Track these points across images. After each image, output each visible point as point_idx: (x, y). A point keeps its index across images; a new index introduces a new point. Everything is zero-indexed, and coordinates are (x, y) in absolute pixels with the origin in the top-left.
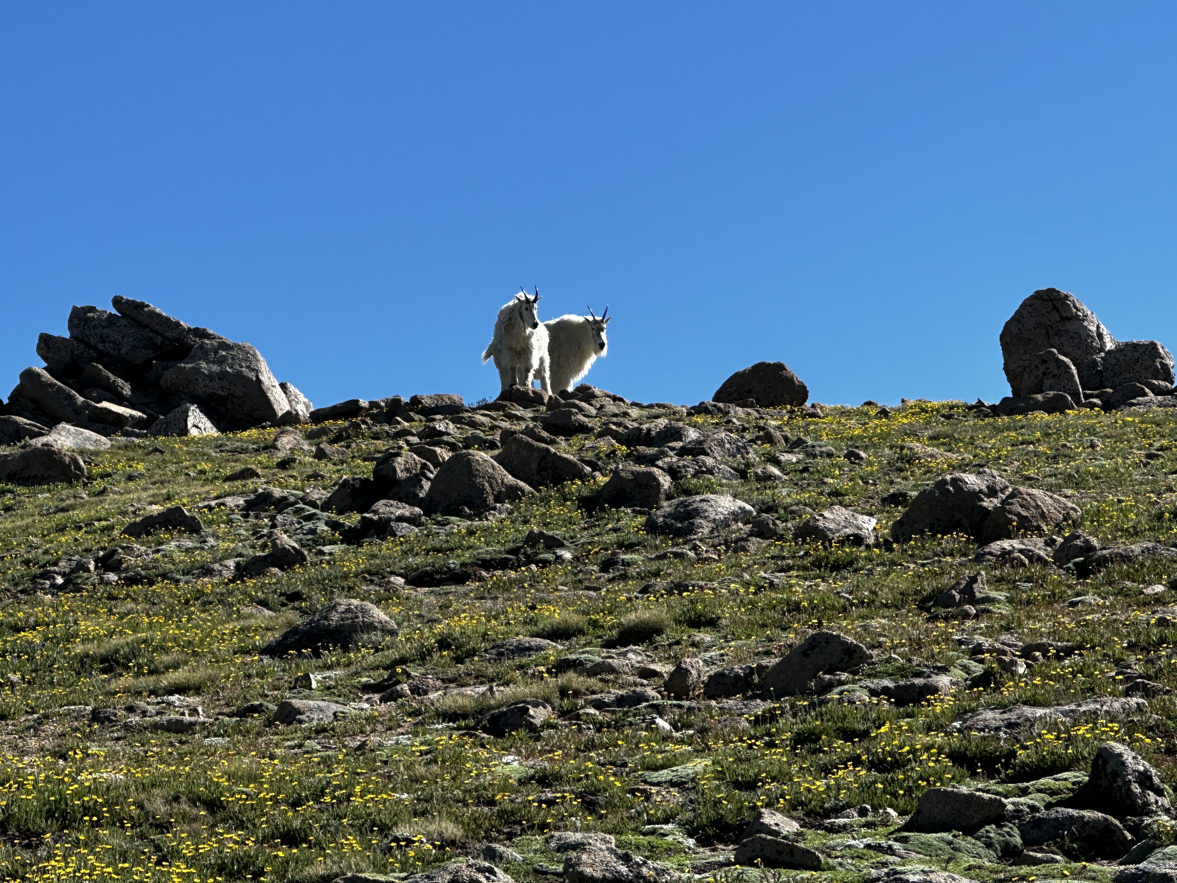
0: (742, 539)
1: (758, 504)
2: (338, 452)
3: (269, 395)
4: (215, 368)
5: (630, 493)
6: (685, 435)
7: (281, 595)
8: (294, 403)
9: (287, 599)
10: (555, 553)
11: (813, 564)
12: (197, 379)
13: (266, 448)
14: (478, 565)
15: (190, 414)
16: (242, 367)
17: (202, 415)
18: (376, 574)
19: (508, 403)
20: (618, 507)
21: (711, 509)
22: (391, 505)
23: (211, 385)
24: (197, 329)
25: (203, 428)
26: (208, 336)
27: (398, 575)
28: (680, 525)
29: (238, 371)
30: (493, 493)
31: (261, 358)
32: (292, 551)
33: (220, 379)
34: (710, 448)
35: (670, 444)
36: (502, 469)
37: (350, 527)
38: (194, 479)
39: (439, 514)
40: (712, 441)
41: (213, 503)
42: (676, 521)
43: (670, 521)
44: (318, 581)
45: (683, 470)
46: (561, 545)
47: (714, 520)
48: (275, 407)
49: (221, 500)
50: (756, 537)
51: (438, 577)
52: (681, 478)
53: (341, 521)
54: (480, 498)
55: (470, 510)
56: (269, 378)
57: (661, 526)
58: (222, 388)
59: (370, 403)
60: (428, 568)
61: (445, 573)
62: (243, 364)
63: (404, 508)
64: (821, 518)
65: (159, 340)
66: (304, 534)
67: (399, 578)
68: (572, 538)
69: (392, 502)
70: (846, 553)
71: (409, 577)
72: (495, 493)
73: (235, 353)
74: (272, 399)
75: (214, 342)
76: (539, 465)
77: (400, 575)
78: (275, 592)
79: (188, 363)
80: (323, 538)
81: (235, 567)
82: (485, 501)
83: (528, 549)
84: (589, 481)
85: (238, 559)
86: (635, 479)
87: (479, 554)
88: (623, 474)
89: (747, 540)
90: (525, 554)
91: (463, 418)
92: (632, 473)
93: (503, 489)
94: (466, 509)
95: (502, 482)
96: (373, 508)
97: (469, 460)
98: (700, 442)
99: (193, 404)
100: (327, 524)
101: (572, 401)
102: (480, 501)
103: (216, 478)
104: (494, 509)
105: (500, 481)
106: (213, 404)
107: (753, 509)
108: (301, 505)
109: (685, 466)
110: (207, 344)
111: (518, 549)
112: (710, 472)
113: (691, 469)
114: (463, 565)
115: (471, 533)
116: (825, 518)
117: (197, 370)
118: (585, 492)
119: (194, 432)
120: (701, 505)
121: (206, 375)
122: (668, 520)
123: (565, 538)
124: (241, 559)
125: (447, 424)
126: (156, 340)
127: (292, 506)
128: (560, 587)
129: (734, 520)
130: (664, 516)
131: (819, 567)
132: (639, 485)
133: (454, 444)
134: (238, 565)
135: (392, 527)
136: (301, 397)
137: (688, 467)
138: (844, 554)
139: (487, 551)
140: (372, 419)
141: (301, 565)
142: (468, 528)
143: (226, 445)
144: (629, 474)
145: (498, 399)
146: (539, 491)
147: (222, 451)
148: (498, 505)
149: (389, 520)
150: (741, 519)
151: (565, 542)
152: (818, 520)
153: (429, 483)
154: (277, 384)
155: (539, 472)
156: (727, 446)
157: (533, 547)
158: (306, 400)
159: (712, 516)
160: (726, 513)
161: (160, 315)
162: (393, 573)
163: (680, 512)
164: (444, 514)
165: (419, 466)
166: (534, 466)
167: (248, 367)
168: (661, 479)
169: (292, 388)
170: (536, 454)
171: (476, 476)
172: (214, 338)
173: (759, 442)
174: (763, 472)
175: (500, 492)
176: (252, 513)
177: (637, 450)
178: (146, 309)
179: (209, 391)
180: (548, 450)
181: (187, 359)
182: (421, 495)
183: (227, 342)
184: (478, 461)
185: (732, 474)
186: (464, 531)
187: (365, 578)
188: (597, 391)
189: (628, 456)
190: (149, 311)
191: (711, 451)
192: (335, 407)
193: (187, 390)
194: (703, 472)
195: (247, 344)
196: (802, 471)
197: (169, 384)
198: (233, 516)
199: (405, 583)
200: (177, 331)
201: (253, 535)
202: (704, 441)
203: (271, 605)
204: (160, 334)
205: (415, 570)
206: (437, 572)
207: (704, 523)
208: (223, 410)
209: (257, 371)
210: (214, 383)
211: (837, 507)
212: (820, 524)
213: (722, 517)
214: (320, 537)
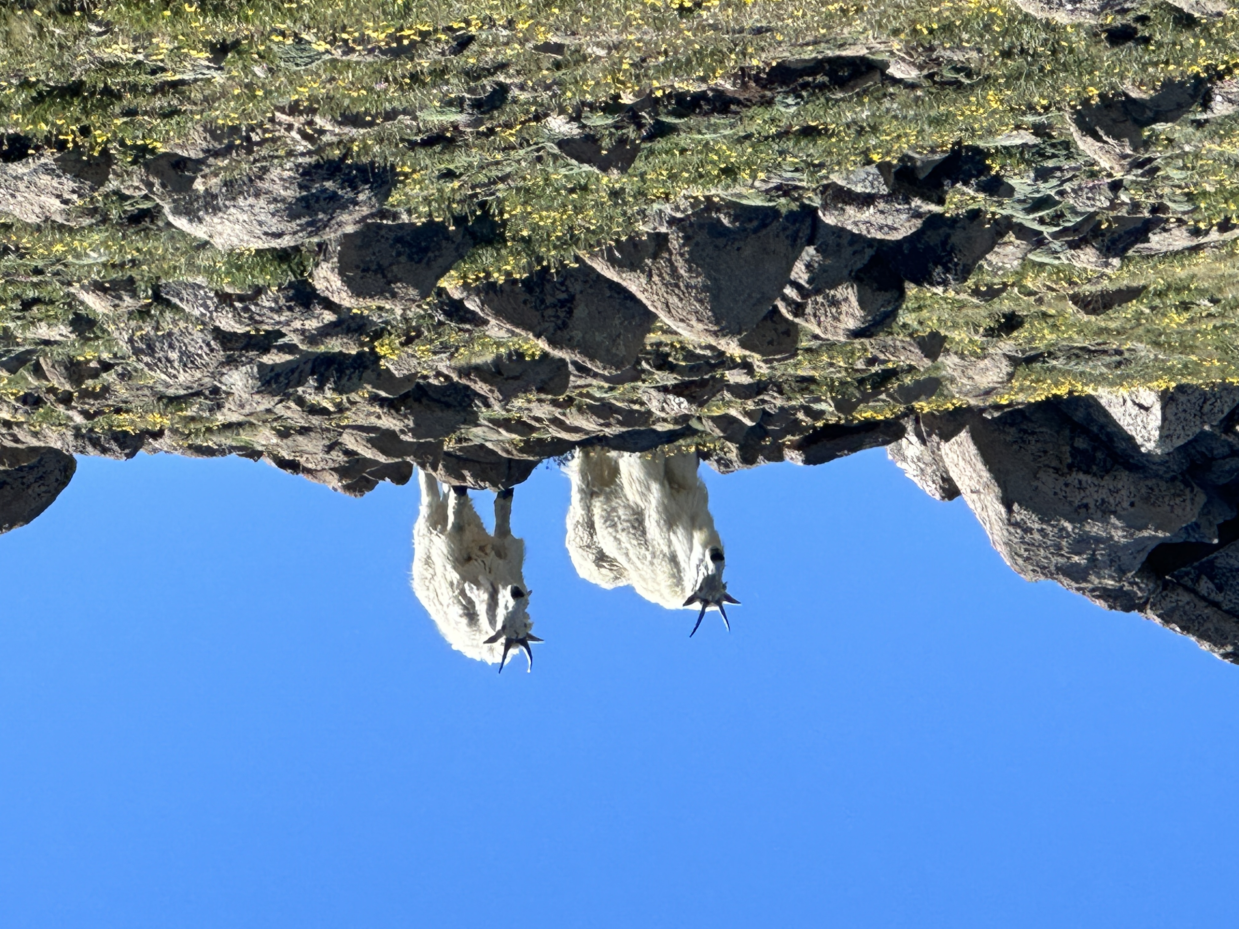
0: (216, 154)
1: (159, 229)
2: (895, 351)
3: (986, 475)
4: (1095, 529)
5: (399, 254)
6: (253, 377)
7: (1146, 41)
8: (928, 458)
9: (1135, 30)
10: (584, 126)
11: (119, 97)
12: (1132, 504)
13: (1030, 360)
14: (738, 102)
15: (1157, 433)
16: (1041, 531)
17: (1130, 430)
18: (944, 84)
19: (517, 456)
20: (430, 224)
21: (262, 218)
22: (881, 228)
23: (1103, 494)
24: (1127, 609)
25: (1129, 403)
26: (1105, 594)
27: (899, 81)
28: (328, 184)
29: (1048, 522)
30: (671, 254)
31: (1002, 550)
32: (1101, 133)
33: (1086, 506)
34: (212, 350)
35: (288, 357)
36: (648, 303)
37: (966, 183)
38: (1201, 292)
39: (784, 211)
40: (206, 365)
41: (1214, 235)
42: (335, 193)
43: (346, 193)
44: (1065, 67)
45: (282, 301)
46: (564, 144)
47: (257, 195)
48: (972, 449)
49: (1195, 242)
50: (190, 159)
51: (820, 78)
52: (291, 285)
53: (981, 196)
54: (697, 244)
55: (719, 220)
56: (984, 508)
57: (366, 182)
58: (1081, 488)
59: (780, 458)
60: (840, 95)
61: (805, 86)
62: (1037, 536)
63: (856, 223)
64: (66, 196)
65: (1205, 586)
66: (1059, 169)
67: (898, 75)
68: (539, 159)
69: (879, 236)
70: (47, 122)
71: (878, 76)
72: (666, 255)
73: (1054, 560)
74: (980, 466)
75: (1096, 581)
76: (570, 312)
77: (895, 81)
78: (1160, 45)
79: (1149, 538)
80: (1023, 160)
81: (1211, 99)
82: (687, 238)
83: (632, 135)
84: (478, 279)
85: (1205, 116)
86: (389, 283)
87: (732, 126)
88: (413, 292)
89: (207, 151)
90: (640, 126)
91: (621, 423)
92: (394, 295)
93: (649, 262)
94: (725, 221)
95: (650, 276)
96: (919, 223)
97: (717, 323)
98: (231, 362)
99: (1149, 454)
100: (1011, 191)
101: (390, 461)
102: (698, 239)
103: (1160, 294)
104: (672, 221)
105: (656, 278)
106: (1099, 455)
107: (171, 218)
108: (1047, 230)
109: (278, 310)
110: (1111, 577)
111: (650, 137)
112: (225, 299)
113: (267, 304)
114: (768, 103)
115: (730, 172)
116: (58, 196)
117: (1132, 525)
118: (487, 256)
119: (1149, 397)
120: (282, 227)
121: (1114, 513)
122: (351, 195)
123: (555, 157)
124: (1199, 117)
125: (663, 409)
126: (1211, 585)
127: (1066, 229)
128: (602, 53)
129: (215, 197)
130: (356, 203)
131: (107, 91)
132: (381, 270)
133: (659, 368)
134: (1206, 104)
135: (886, 183)
136: (910, 471)
137: (271, 309)
138: (50, 118)
139: (715, 132)
140: (797, 422)
141: (1086, 102)
142: (735, 180)
143: (1108, 366)
144: (401, 292)
145: (533, 465)
146: (577, 259)
147: (1119, 352)
148: (663, 230)
149: (888, 198)
150: (198, 197)
151: (556, 150)
152: (74, 192)
153: (793, 275)
154: (967, 496)
155: (572, 298)
156: (174, 355)
157: (622, 141)
158: (900, 465)
159: (262, 202)
160: (232, 210)
161: (1203, 636)
162: (912, 86)
163: (324, 212)
164: (774, 212)
165: (809, 310)
166: (580, 311)
167: (1028, 530)
168: (336, 282)
169: (932, 490)
170: (578, 335)
171: (705, 288)
172: (1093, 590)
173: (93, 365)
174: (121, 299)
175: (655, 257)
176: (1146, 214)
177: (362, 344)
178: (1229, 649)
179: (1107, 481)
181: (1152, 546)
182: (811, 250)
183: (1066, 581)
184: (699, 320)
185: (178, 295)
186: (745, 175)
187: (969, 75)
188: (333, 482)
189: (378, 335)
190: (1223, 645)
191: (208, 345)
192: (854, 449)
193: (1149, 483)
194: (241, 298)
195: (1028, 577)
196: (36, 301)
197: (1188, 495)
198: (1187, 207)
199: (886, 65)
200: (1168, 604)
201: (1157, 169)
202: (222, 364)
203: (1169, 18)
204: (1203, 598)
205: (865, 92)
206: (822, 87)
207: (279, 190)
208: (1081, 443)
209: (1010, 523)
210: (1098, 497)
211: (32, 219)
212: (68, 184)
213: (241, 201)
214: (1028, 163)
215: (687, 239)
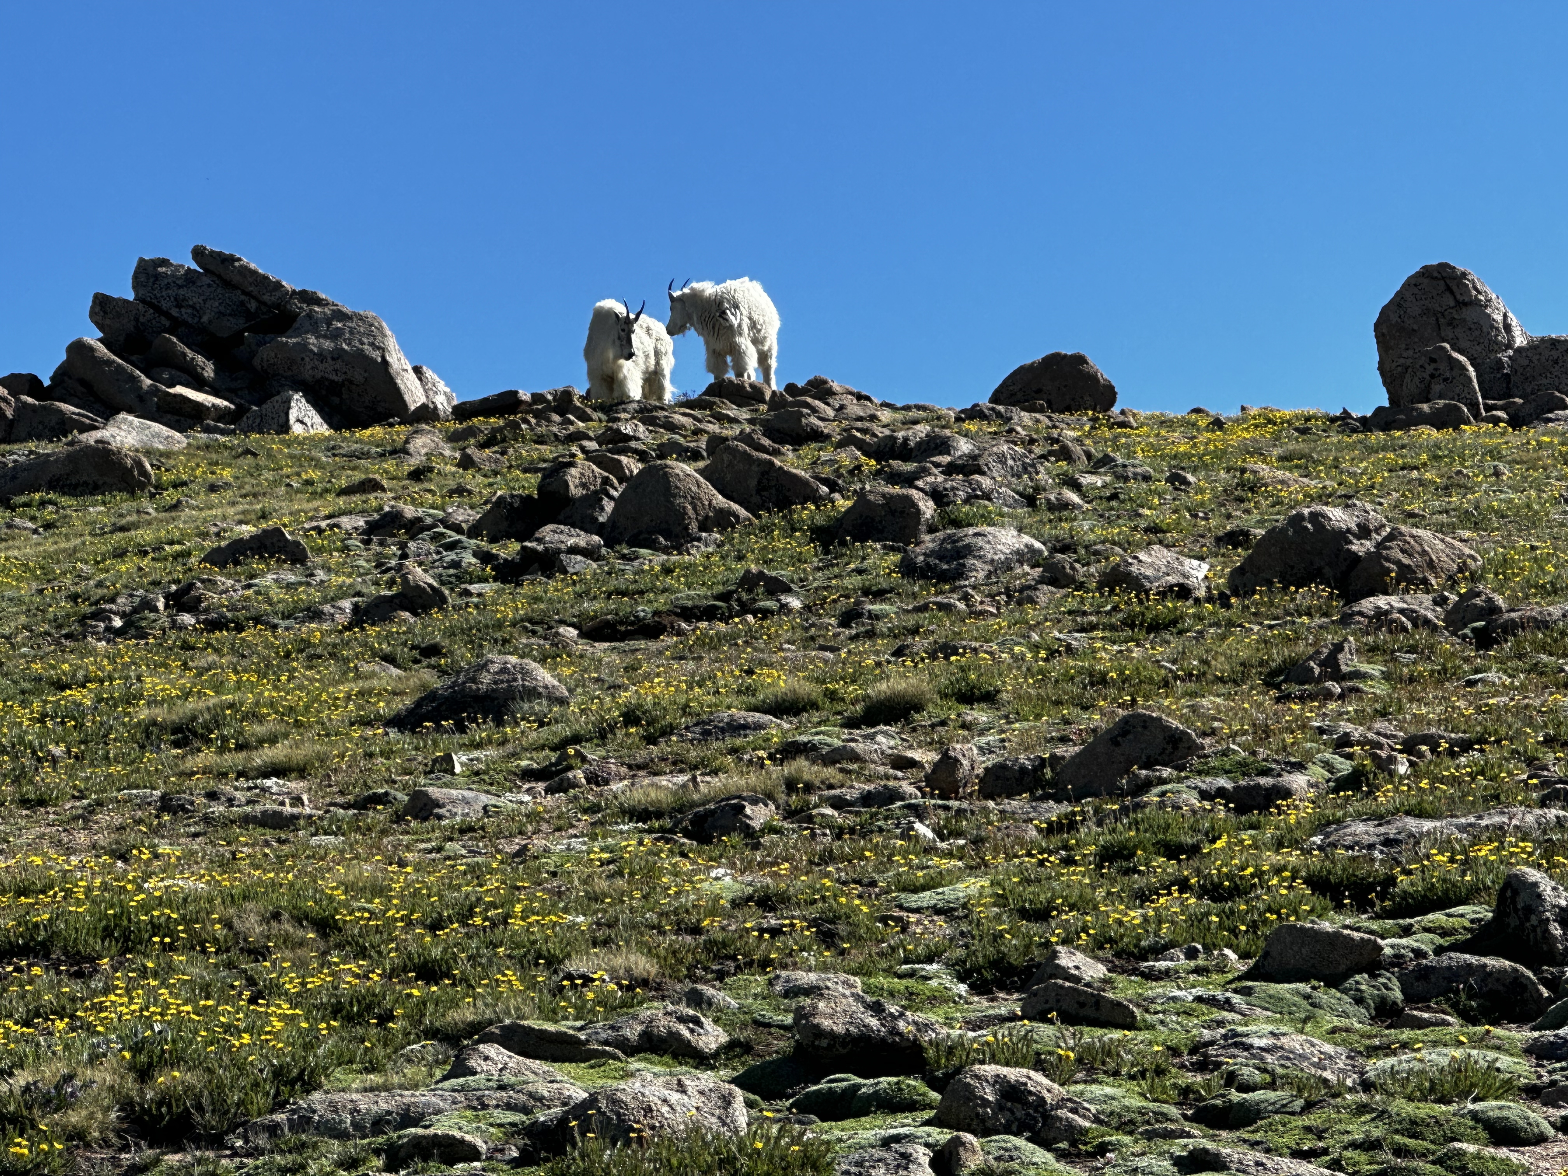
0: (1029, 587)
1: (1050, 542)
2: (489, 459)
3: (399, 381)
4: (328, 344)
5: (880, 522)
6: (953, 447)
7: (413, 648)
8: (431, 394)
9: (420, 654)
10: (779, 600)
11: (1124, 622)
12: (303, 359)
13: (394, 452)
14: (676, 614)
15: (292, 404)
16: (363, 343)
17: (309, 407)
18: (540, 623)
19: (717, 400)
20: (863, 540)
21: (987, 546)
22: (562, 532)
23: (321, 367)
24: (304, 293)
25: (309, 424)
26: (319, 302)
27: (570, 625)
28: (945, 567)
29: (358, 349)
30: (697, 519)
31: (389, 332)
32: (428, 589)
33: (333, 359)
34: (987, 465)
35: (934, 459)
36: (710, 487)
37: (506, 560)
38: (298, 491)
39: (624, 545)
40: (990, 455)
41: (323, 524)
42: (940, 560)
43: (933, 561)
44: (463, 631)
45: (951, 494)
46: (788, 590)
47: (992, 561)
48: (407, 398)
49: (335, 520)
50: (1047, 584)
51: (623, 628)
52: (948, 504)
53: (494, 551)
54: (679, 524)
55: (666, 540)
56: (399, 360)
57: (921, 567)
58: (336, 371)
59: (533, 395)
60: (609, 617)
61: (632, 624)
62: (365, 340)
63: (578, 535)
64: (1135, 561)
65: (253, 305)
66: (445, 568)
67: (571, 629)
68: (802, 580)
69: (562, 527)
70: (1168, 608)
71: (584, 629)
72: (700, 518)
73: (353, 325)
74: (402, 387)
75: (326, 310)
76: (759, 482)
77: (572, 625)
78: (405, 644)
79: (290, 337)
80: (470, 574)
81: (352, 610)
83: (744, 594)
84: (825, 505)
85: (356, 599)
86: (887, 504)
87: (677, 599)
88: (871, 497)
89: (1036, 589)
90: (739, 600)
91: (657, 418)
92: (884, 495)
93: (711, 514)
94: (661, 539)
95: (710, 504)
96: (537, 535)
97: (666, 473)
98: (974, 457)
99: (297, 391)
100: (475, 555)
101: (803, 398)
102: (680, 528)
103: (327, 491)
104: (699, 539)
105: (706, 503)
106: (324, 392)
107: (1043, 547)
108: (441, 529)
109: (953, 489)
110: (317, 312)
111: (730, 593)
112: (987, 496)
113: (961, 493)
114: (656, 613)
115: (667, 571)
116: (1140, 561)
117: (304, 346)
118: (820, 520)
119: (297, 429)
120: (975, 540)
121: (315, 354)
122: (930, 560)
123: (792, 581)
124: (360, 599)
125: (636, 425)
126: (249, 306)
127: (429, 530)
128: (786, 646)
129: (1018, 561)
130: (925, 554)
131: (1132, 626)
132: (893, 512)
133: (644, 452)
134: (356, 607)
135: (562, 561)
136: (442, 386)
137: (958, 489)
138: (1166, 610)
139: (688, 596)
140: (535, 417)
141: (441, 609)
142: (663, 565)
143: (341, 447)
144: (879, 498)
145: (705, 393)
146: (759, 517)
147: (334, 455)
148: (704, 534)
149: (559, 551)
150: (1028, 561)
151: (792, 585)
152: (1131, 564)
153: (612, 504)
154: (409, 368)
155: (758, 492)
156: (1010, 462)
157: (750, 591)
158: (448, 390)
159: (989, 556)
160: (1008, 552)
161: (254, 273)
162: (562, 622)
163: (946, 549)
164: (631, 545)
165: (599, 481)
166: (753, 483)
167: (372, 344)
168: (921, 505)
169: (429, 373)
170: (755, 468)
171: (675, 496)
172: (327, 304)
173: (1053, 459)
174: (1057, 499)
175: (707, 517)
176: (375, 539)
177: (889, 466)
178: (236, 264)
179: (319, 375)
180: (772, 464)
181: (289, 332)
182: (601, 519)
183: (344, 310)
184: (678, 475)
185: (1016, 500)
186: (657, 568)
187: (525, 628)
188: (836, 386)
189: (878, 473)
190: (241, 266)
191: (989, 469)
192: (485, 400)
193: (290, 373)
194: (977, 497)
195: (371, 314)
196: (1109, 499)
197: (265, 365)
198: (349, 542)
199: (579, 636)
200: (278, 294)
201: (376, 567)
202: (980, 456)
203: (400, 661)
204: (254, 298)
205: (593, 619)
206: (621, 623)
207: (978, 564)
208: (336, 400)
209: (383, 350)
210: (325, 365)
211: (1156, 547)
212: (1134, 569)
213: (1003, 557)
214: (466, 572)
215: (686, 528)
